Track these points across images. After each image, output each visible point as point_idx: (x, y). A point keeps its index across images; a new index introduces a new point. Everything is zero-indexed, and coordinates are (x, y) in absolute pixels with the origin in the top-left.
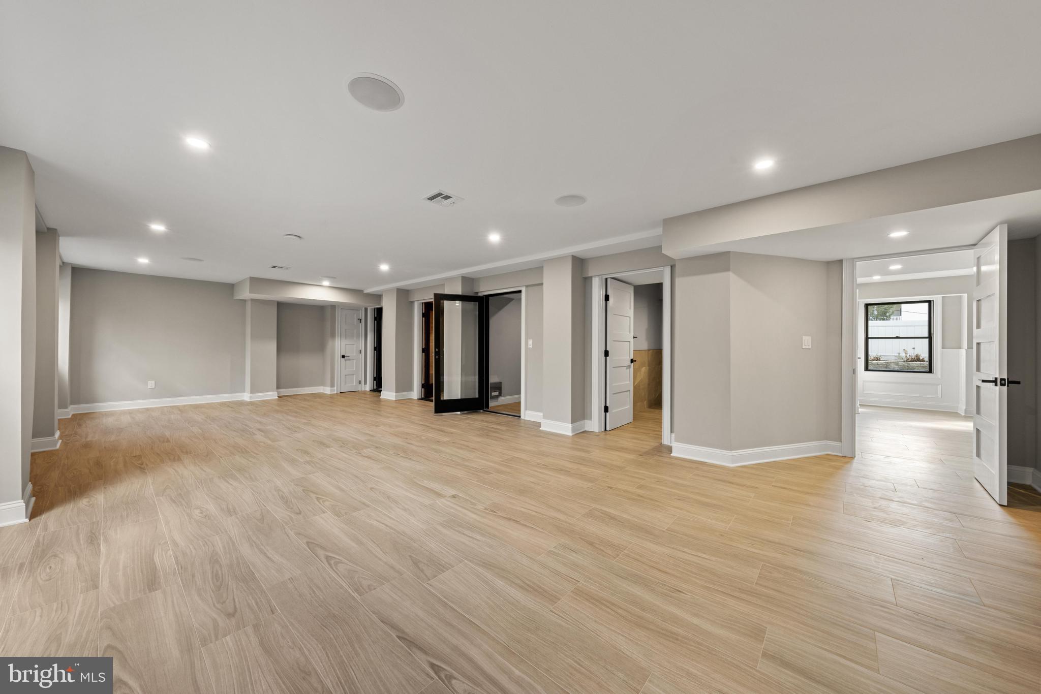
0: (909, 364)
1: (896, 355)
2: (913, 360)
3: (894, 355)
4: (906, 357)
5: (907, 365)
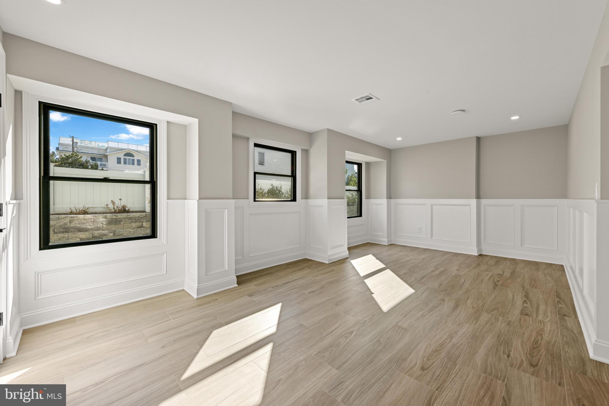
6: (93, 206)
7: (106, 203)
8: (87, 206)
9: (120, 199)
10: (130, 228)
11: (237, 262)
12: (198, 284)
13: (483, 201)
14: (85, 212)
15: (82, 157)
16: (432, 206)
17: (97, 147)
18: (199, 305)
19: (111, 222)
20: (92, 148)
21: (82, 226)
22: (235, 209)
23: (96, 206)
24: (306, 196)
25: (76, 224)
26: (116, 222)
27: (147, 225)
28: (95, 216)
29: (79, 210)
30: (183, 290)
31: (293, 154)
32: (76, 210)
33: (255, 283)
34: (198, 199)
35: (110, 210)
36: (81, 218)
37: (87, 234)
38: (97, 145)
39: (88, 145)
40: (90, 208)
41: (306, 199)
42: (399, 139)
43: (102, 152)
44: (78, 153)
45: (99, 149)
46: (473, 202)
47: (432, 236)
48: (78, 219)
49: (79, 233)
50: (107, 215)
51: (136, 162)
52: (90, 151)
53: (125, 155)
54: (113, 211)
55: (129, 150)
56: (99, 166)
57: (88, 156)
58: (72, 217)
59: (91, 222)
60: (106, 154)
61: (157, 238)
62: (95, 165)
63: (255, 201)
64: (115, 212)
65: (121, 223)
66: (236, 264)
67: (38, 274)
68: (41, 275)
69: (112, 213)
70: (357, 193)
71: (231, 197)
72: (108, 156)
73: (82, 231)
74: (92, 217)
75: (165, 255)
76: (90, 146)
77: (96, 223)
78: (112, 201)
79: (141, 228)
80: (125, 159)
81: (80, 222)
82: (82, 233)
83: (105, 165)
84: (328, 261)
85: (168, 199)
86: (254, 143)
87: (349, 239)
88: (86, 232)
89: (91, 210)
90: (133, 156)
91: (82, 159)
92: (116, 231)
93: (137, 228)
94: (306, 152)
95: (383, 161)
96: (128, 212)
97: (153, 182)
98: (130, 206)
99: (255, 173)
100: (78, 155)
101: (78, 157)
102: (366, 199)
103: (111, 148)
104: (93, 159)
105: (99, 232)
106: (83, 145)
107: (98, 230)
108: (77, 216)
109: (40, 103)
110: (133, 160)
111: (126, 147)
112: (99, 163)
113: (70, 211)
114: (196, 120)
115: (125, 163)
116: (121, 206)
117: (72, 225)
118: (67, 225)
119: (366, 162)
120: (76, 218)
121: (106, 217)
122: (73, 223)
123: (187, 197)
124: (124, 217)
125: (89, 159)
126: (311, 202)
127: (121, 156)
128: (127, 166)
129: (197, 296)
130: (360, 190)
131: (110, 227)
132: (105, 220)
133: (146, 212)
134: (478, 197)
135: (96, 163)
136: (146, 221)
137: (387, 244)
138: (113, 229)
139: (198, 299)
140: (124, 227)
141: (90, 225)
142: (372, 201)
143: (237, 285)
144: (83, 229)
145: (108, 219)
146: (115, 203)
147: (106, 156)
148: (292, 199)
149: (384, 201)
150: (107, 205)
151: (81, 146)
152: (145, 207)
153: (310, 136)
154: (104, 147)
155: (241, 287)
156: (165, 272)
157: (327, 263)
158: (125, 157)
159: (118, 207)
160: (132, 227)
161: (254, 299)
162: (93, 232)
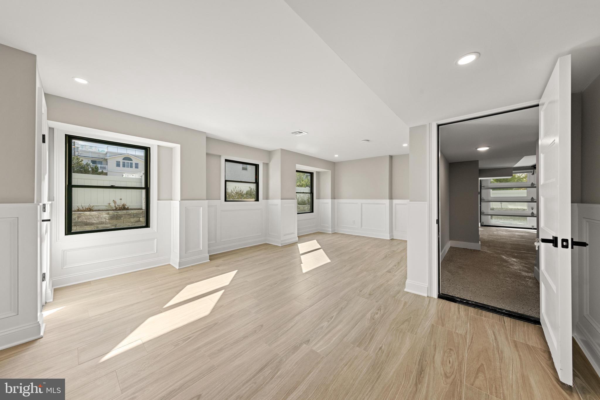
0: (118, 213)
1: (106, 205)
2: (120, 209)
3: (104, 205)
4: (115, 206)
5: (116, 214)
6: (96, 205)
7: (109, 203)
8: (92, 205)
9: (121, 199)
10: (129, 222)
11: (209, 246)
12: (180, 259)
13: (395, 201)
14: (90, 209)
15: (83, 160)
16: (362, 204)
17: (97, 151)
18: (180, 273)
19: (112, 218)
20: (92, 152)
21: (88, 221)
22: (208, 207)
23: (100, 205)
24: (267, 198)
25: (83, 219)
26: (118, 217)
27: (143, 220)
28: (99, 213)
29: (85, 208)
30: (170, 265)
31: (257, 166)
32: (83, 208)
33: (223, 259)
34: (180, 200)
35: (112, 208)
36: (87, 215)
37: (92, 227)
38: (97, 150)
39: (89, 150)
40: (95, 206)
41: (267, 199)
42: (336, 156)
43: (101, 156)
44: (79, 157)
45: (100, 153)
46: (387, 202)
47: (361, 226)
48: (85, 215)
49: (85, 227)
50: (110, 212)
51: (134, 165)
52: (91, 155)
53: (124, 159)
54: (115, 208)
55: (128, 154)
56: (99, 169)
57: (89, 159)
58: (79, 214)
59: (96, 217)
60: (106, 158)
61: (150, 227)
62: (95, 167)
63: (226, 201)
64: (116, 209)
65: (122, 218)
66: (209, 247)
67: (64, 251)
68: (66, 252)
69: (113, 210)
70: (310, 195)
71: (205, 198)
72: (108, 159)
73: (88, 225)
74: (97, 214)
75: (156, 240)
76: (91, 150)
77: (100, 218)
78: (113, 200)
79: (138, 222)
80: (124, 163)
81: (86, 218)
82: (88, 226)
83: (105, 168)
84: (281, 245)
85: (158, 200)
86: (225, 159)
87: (298, 230)
88: (91, 226)
89: (96, 208)
90: (131, 160)
91: (83, 162)
92: (117, 225)
93: (135, 222)
94: (266, 165)
95: (328, 171)
96: (128, 209)
97: (147, 188)
98: (129, 205)
99: (226, 181)
100: (79, 158)
101: (79, 160)
102: (316, 199)
103: (111, 153)
104: (94, 162)
105: (103, 225)
106: (84, 149)
107: (102, 224)
108: (83, 213)
109: (66, 135)
110: (131, 164)
111: (125, 152)
112: (99, 166)
113: (77, 209)
114: (179, 146)
115: (124, 166)
116: (121, 204)
117: (79, 220)
118: (75, 220)
119: (316, 172)
120: (83, 215)
121: (108, 214)
122: (81, 219)
123: (173, 199)
124: (124, 213)
125: (90, 162)
126: (270, 201)
127: (121, 160)
128: (126, 169)
129: (179, 267)
130: (312, 193)
131: (112, 221)
132: (108, 216)
133: (142, 209)
134: (391, 198)
135: (96, 166)
136: (142, 217)
137: (331, 233)
138: (114, 223)
139: (179, 269)
140: (124, 222)
141: (95, 220)
142: (321, 200)
143: (210, 261)
144: (89, 223)
145: (110, 215)
146: (116, 202)
147: (106, 160)
148: (256, 200)
149: (329, 201)
150: (109, 204)
151: (82, 150)
152: (142, 206)
153: (269, 153)
154: (104, 151)
155: (212, 262)
156: (156, 252)
157: (280, 246)
158: (124, 161)
159: (119, 205)
160: (131, 221)
161: (219, 268)
162: (98, 225)
